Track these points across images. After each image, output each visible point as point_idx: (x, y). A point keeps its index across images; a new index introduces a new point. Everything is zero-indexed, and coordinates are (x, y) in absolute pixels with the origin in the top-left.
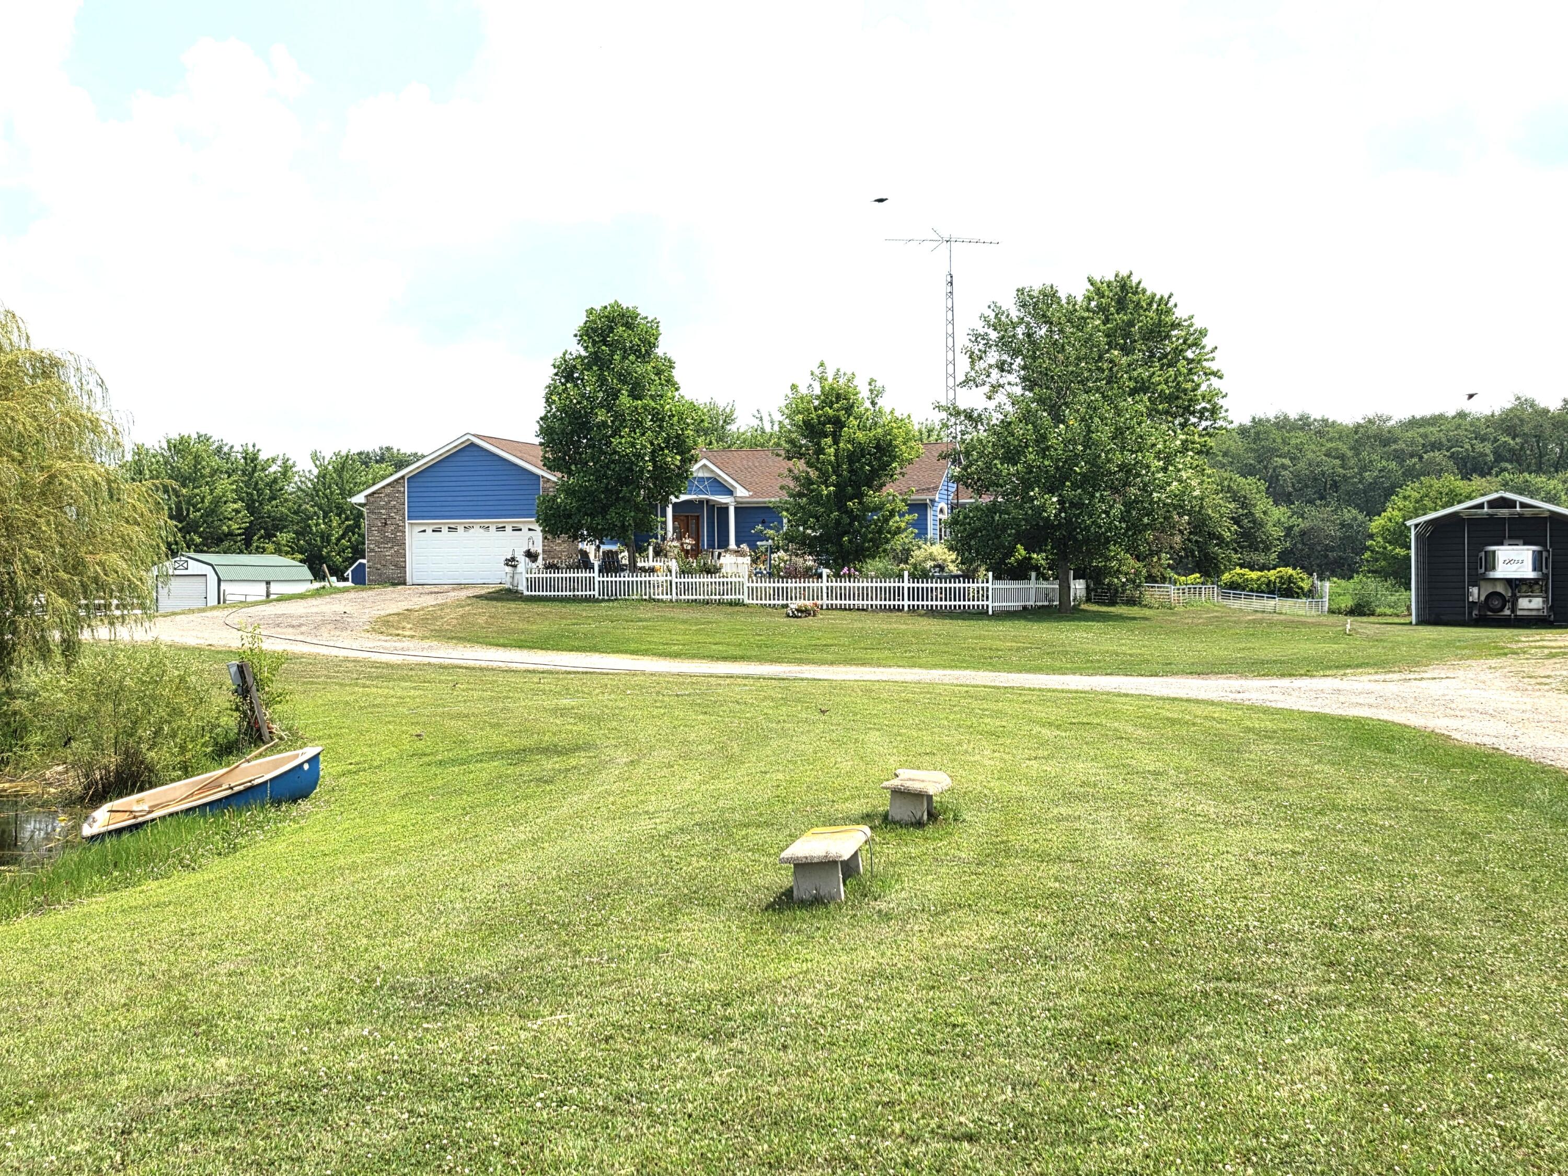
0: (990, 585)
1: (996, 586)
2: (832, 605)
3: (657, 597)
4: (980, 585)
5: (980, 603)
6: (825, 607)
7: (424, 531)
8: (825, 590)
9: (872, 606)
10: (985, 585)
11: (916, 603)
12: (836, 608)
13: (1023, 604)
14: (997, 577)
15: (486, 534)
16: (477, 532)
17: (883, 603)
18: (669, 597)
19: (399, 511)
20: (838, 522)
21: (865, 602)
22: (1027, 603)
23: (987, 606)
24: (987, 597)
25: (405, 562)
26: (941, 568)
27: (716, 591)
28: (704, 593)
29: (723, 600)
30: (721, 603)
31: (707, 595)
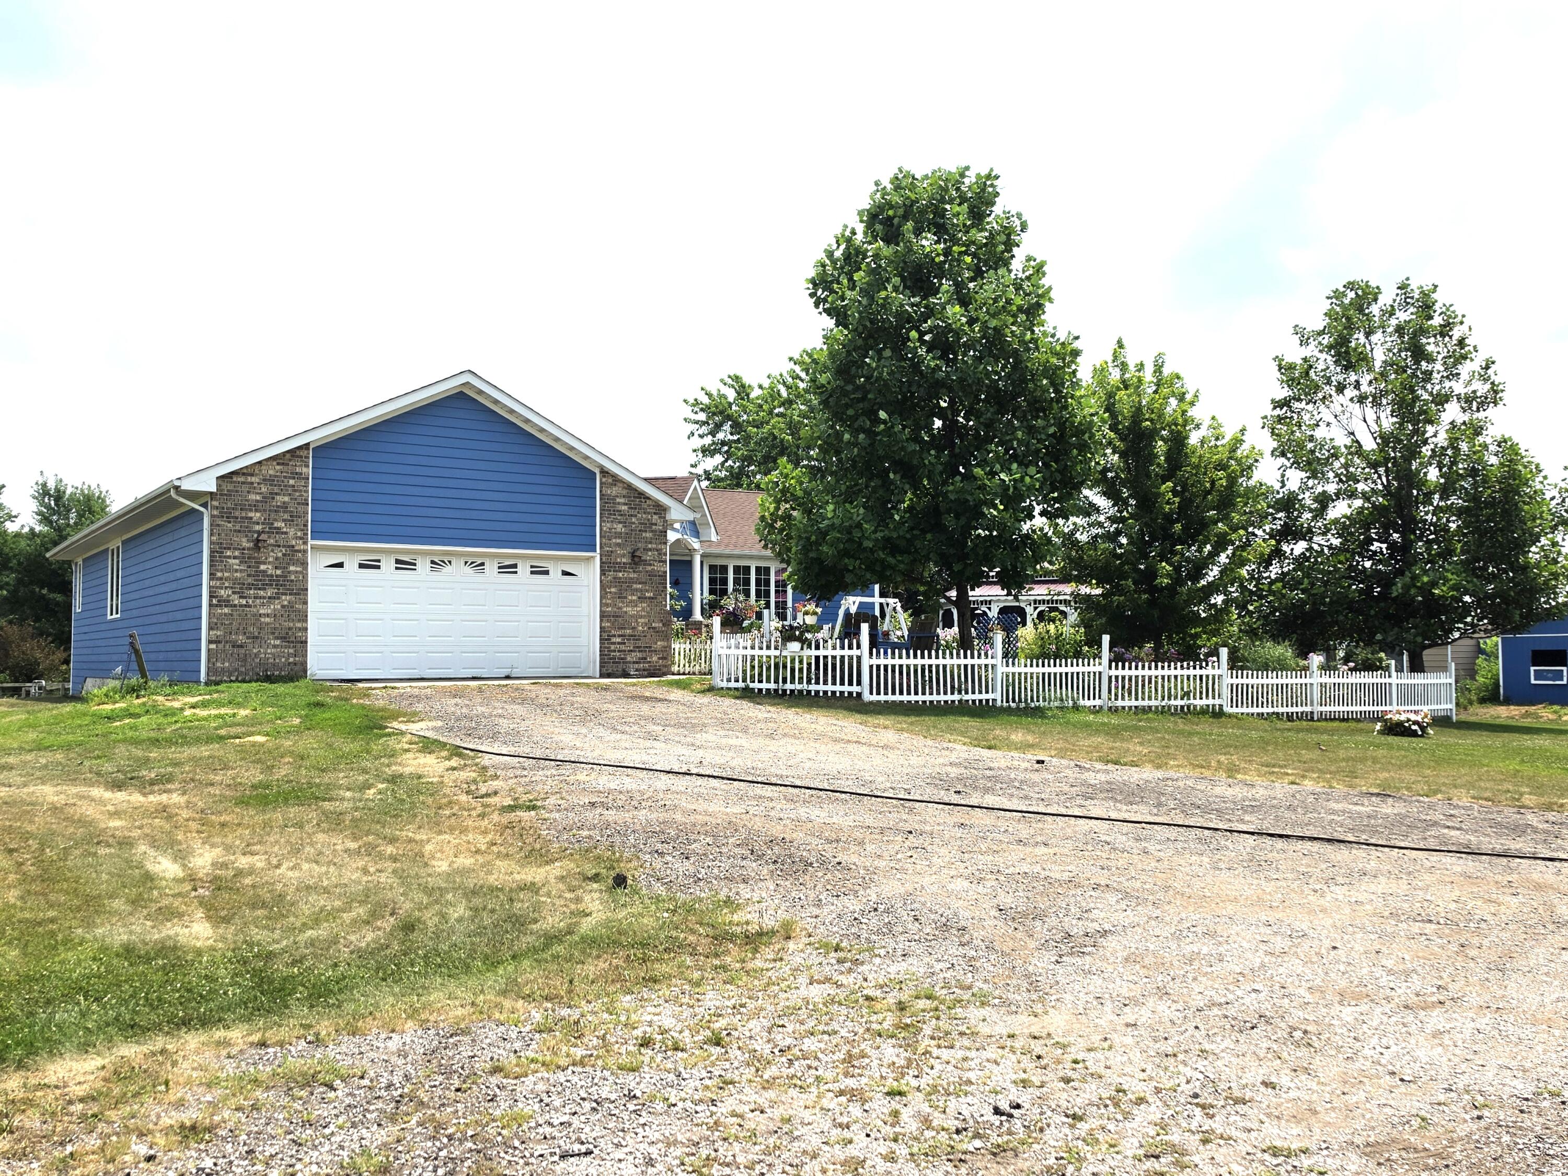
7: (340, 565)
15: (479, 578)
16: (457, 572)
19: (294, 518)
25: (306, 629)
27: (1176, 692)
28: (1157, 696)
29: (1189, 706)
30: (1186, 713)
31: (1163, 698)
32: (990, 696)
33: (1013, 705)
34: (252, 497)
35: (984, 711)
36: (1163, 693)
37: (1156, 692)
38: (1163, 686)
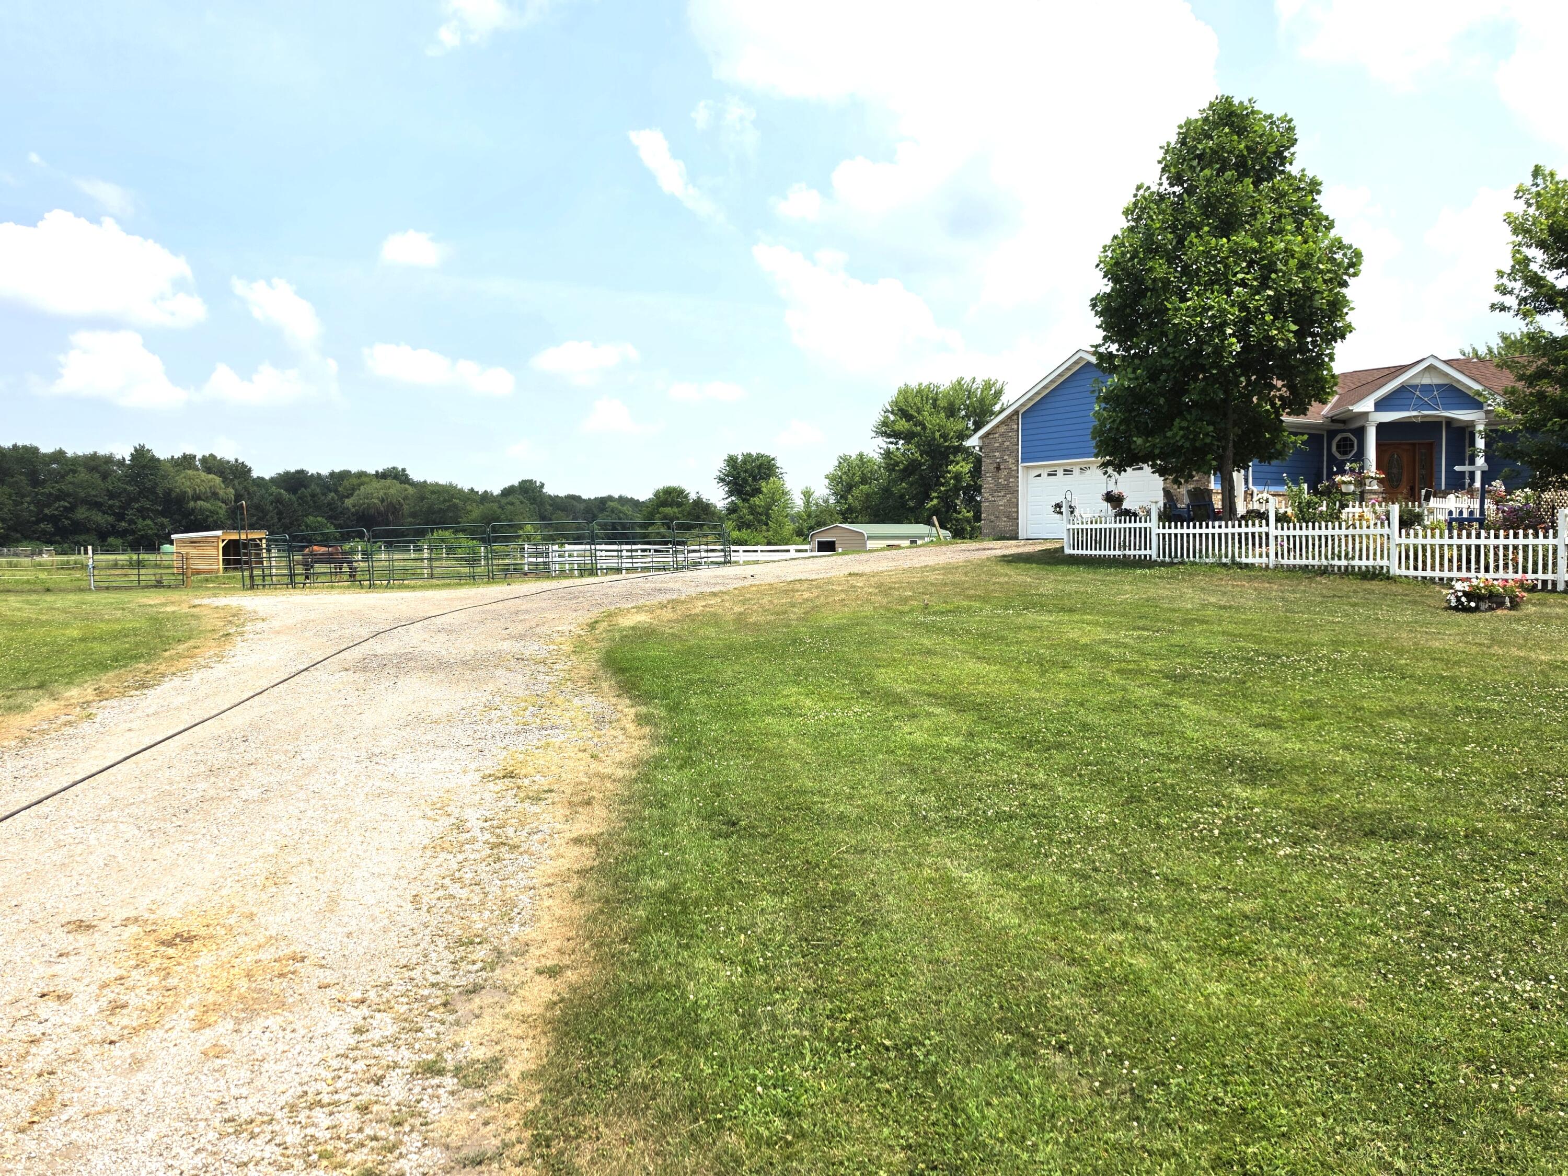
3: (1244, 560)
6: (1561, 587)
7: (1039, 475)
8: (1562, 552)
16: (1094, 473)
18: (1264, 560)
19: (1013, 453)
25: (1017, 512)
27: (1340, 552)
28: (1320, 555)
29: (1353, 567)
30: (1347, 572)
31: (1326, 558)
32: (1148, 552)
33: (1167, 559)
34: (996, 445)
35: (1145, 563)
36: (1327, 551)
37: (1320, 552)
38: (1326, 546)
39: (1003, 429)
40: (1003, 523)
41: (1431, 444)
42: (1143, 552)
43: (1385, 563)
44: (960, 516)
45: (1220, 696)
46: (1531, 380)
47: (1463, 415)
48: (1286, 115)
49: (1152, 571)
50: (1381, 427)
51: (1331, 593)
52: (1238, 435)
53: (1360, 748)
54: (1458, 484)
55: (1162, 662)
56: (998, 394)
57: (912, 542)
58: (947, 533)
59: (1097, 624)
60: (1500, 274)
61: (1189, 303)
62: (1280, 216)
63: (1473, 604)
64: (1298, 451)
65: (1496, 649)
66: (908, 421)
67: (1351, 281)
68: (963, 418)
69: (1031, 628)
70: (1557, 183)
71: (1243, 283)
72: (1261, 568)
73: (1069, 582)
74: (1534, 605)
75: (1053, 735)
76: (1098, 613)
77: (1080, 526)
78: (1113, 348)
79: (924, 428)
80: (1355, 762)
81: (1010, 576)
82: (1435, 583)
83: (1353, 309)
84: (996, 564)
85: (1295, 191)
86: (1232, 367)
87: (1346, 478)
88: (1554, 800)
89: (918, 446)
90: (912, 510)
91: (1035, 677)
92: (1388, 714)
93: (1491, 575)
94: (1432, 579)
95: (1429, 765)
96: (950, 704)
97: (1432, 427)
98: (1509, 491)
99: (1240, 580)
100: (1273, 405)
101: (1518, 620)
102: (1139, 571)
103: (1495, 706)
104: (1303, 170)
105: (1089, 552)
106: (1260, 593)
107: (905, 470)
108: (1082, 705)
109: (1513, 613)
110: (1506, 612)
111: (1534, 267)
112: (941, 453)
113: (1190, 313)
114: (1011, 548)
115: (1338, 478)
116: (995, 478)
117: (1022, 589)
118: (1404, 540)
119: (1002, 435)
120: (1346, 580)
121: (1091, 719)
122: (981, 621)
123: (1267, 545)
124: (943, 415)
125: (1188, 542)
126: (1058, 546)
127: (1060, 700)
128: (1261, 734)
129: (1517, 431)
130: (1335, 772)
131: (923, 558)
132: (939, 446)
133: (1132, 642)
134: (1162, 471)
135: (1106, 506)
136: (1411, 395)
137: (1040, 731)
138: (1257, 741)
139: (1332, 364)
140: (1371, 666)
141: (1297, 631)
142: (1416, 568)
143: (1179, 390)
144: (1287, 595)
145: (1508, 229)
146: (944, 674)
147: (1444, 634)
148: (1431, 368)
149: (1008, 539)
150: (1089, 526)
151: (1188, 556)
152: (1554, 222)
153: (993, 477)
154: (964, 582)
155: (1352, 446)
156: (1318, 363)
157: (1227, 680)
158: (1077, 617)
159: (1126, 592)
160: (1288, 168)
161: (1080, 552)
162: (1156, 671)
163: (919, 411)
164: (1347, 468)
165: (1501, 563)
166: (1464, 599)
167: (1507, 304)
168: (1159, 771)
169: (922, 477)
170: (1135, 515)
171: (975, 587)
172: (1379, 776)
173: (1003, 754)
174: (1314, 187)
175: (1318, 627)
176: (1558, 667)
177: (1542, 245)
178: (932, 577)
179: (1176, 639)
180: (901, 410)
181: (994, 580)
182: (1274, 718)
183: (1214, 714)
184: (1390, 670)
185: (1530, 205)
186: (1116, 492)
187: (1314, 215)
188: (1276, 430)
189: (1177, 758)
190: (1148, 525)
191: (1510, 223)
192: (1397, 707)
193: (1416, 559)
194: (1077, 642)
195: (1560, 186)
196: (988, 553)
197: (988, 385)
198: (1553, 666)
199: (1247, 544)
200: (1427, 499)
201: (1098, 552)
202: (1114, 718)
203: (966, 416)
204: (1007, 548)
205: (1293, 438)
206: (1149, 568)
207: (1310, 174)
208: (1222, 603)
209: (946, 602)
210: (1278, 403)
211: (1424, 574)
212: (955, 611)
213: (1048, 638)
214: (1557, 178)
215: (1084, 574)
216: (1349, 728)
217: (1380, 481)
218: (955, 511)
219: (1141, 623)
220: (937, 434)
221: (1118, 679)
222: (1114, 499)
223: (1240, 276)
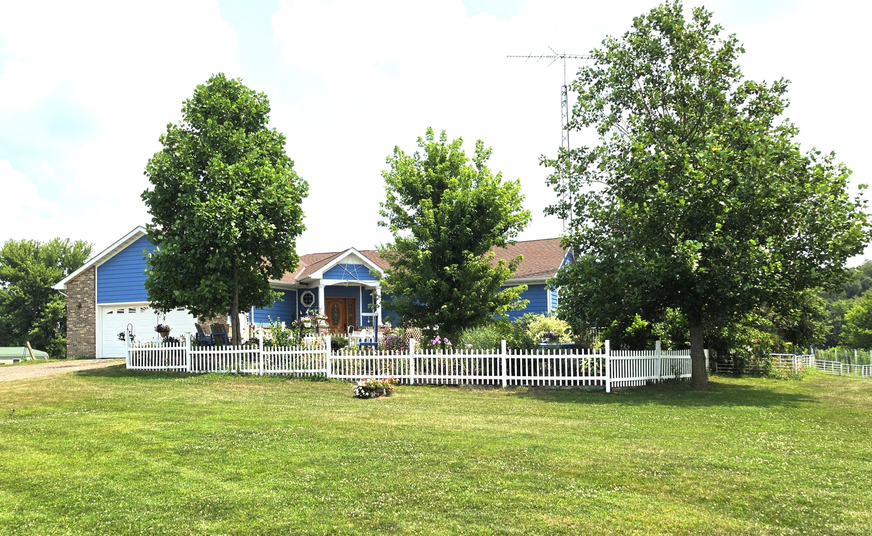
0: (606, 356)
1: (615, 358)
2: (420, 380)
3: (245, 371)
4: (595, 356)
5: (595, 378)
6: (412, 382)
7: (111, 312)
8: (412, 363)
9: (465, 380)
10: (601, 356)
11: (516, 378)
12: (425, 384)
13: (645, 378)
14: (614, 347)
16: (150, 312)
17: (478, 377)
18: (257, 370)
19: (91, 296)
20: (436, 288)
21: (457, 377)
22: (652, 377)
23: (604, 382)
24: (604, 370)
25: (95, 339)
26: (553, 338)
27: (300, 364)
28: (289, 367)
29: (307, 373)
30: (304, 377)
31: (292, 368)
32: (184, 367)
33: (197, 371)
34: (78, 289)
35: (181, 374)
36: (292, 365)
37: (289, 364)
38: (292, 361)
39: (83, 278)
40: (84, 347)
41: (354, 299)
42: (181, 367)
43: (324, 370)
44: (57, 341)
45: (208, 462)
46: (397, 265)
47: (370, 283)
48: (263, 93)
49: (186, 380)
50: (327, 288)
51: (294, 390)
52: (241, 290)
53: (283, 488)
54: (369, 323)
55: (176, 443)
56: (87, 252)
57: (15, 361)
58: (45, 354)
59: (138, 418)
60: (381, 205)
61: (207, 203)
62: (262, 155)
63: (367, 394)
64: (278, 302)
65: (372, 421)
66: (13, 267)
67: (304, 200)
68: (59, 267)
69: (88, 425)
70: (406, 158)
71: (242, 194)
72: (255, 376)
73: (126, 389)
74: (398, 393)
75: (86, 502)
76: (142, 410)
77: (138, 349)
78: (160, 227)
79: (27, 273)
80: (276, 497)
81: (83, 387)
82: (350, 382)
83: (305, 217)
84: (74, 377)
85: (270, 141)
86: (235, 246)
87: (307, 319)
88: (377, 507)
89: (22, 287)
90: (17, 336)
91: (82, 461)
92: (305, 464)
93: (379, 376)
94: (349, 380)
95: (318, 493)
96: (10, 487)
97: (354, 289)
98: (393, 327)
99: (242, 383)
100: (262, 272)
101: (389, 402)
102: (177, 380)
103: (362, 454)
104: (274, 129)
105: (144, 367)
106: (252, 392)
107: (11, 304)
108: (112, 478)
109: (387, 398)
110: (384, 397)
111: (397, 203)
112: (41, 293)
113: (207, 209)
114: (87, 365)
115: (302, 319)
116: (78, 314)
117: (89, 396)
118: (334, 357)
119: (82, 282)
120: (303, 382)
121: (118, 487)
122: (50, 421)
123: (259, 361)
124: (43, 264)
125: (210, 359)
126: (123, 363)
127: (97, 477)
128: (227, 486)
129: (391, 294)
130: (265, 504)
131: (15, 374)
132: (40, 287)
133: (159, 430)
134: (195, 313)
135: (157, 335)
136: (342, 270)
137: (77, 500)
138: (223, 491)
139: (295, 249)
140: (302, 435)
141: (267, 416)
142: (340, 373)
143: (203, 260)
144: (268, 392)
145: (383, 180)
146: (10, 464)
147: (348, 413)
148: (352, 255)
149: (87, 358)
150: (144, 349)
151: (210, 369)
152: (405, 179)
153: (76, 313)
154: (43, 392)
155: (312, 299)
156: (287, 248)
157: (215, 452)
158: (125, 414)
159: (165, 395)
160: (266, 125)
161: (138, 367)
162: (171, 449)
163: (22, 260)
164: (307, 312)
165: (383, 369)
166: (363, 391)
167: (385, 222)
168: (154, 519)
169: (26, 311)
170: (177, 341)
171: (53, 395)
172: (289, 504)
173: (43, 521)
174: (281, 140)
175: (279, 412)
176: (399, 429)
177: (400, 191)
178: (18, 389)
179: (189, 426)
180: (7, 258)
181: (69, 389)
182: (239, 474)
183: (201, 475)
184: (313, 437)
185: (393, 168)
186: (164, 325)
187: (282, 157)
188: (265, 287)
189: (169, 508)
190: (184, 348)
191: (384, 177)
192: (311, 460)
193: (340, 368)
194: (120, 433)
195: (407, 159)
196: (69, 369)
197: (80, 245)
198: (397, 428)
199: (246, 360)
200: (351, 332)
201: (150, 367)
202: (134, 484)
203: (62, 266)
204: (84, 365)
205: (275, 293)
206: (184, 377)
207: (279, 131)
208: (226, 400)
209: (26, 408)
210: (266, 271)
211: (345, 377)
212: (33, 414)
213: (100, 431)
214: (405, 155)
215: (139, 383)
216: (280, 476)
217: (327, 321)
218: (54, 337)
219: (168, 416)
220: (39, 279)
221: (143, 458)
222: (162, 330)
223: (240, 190)
